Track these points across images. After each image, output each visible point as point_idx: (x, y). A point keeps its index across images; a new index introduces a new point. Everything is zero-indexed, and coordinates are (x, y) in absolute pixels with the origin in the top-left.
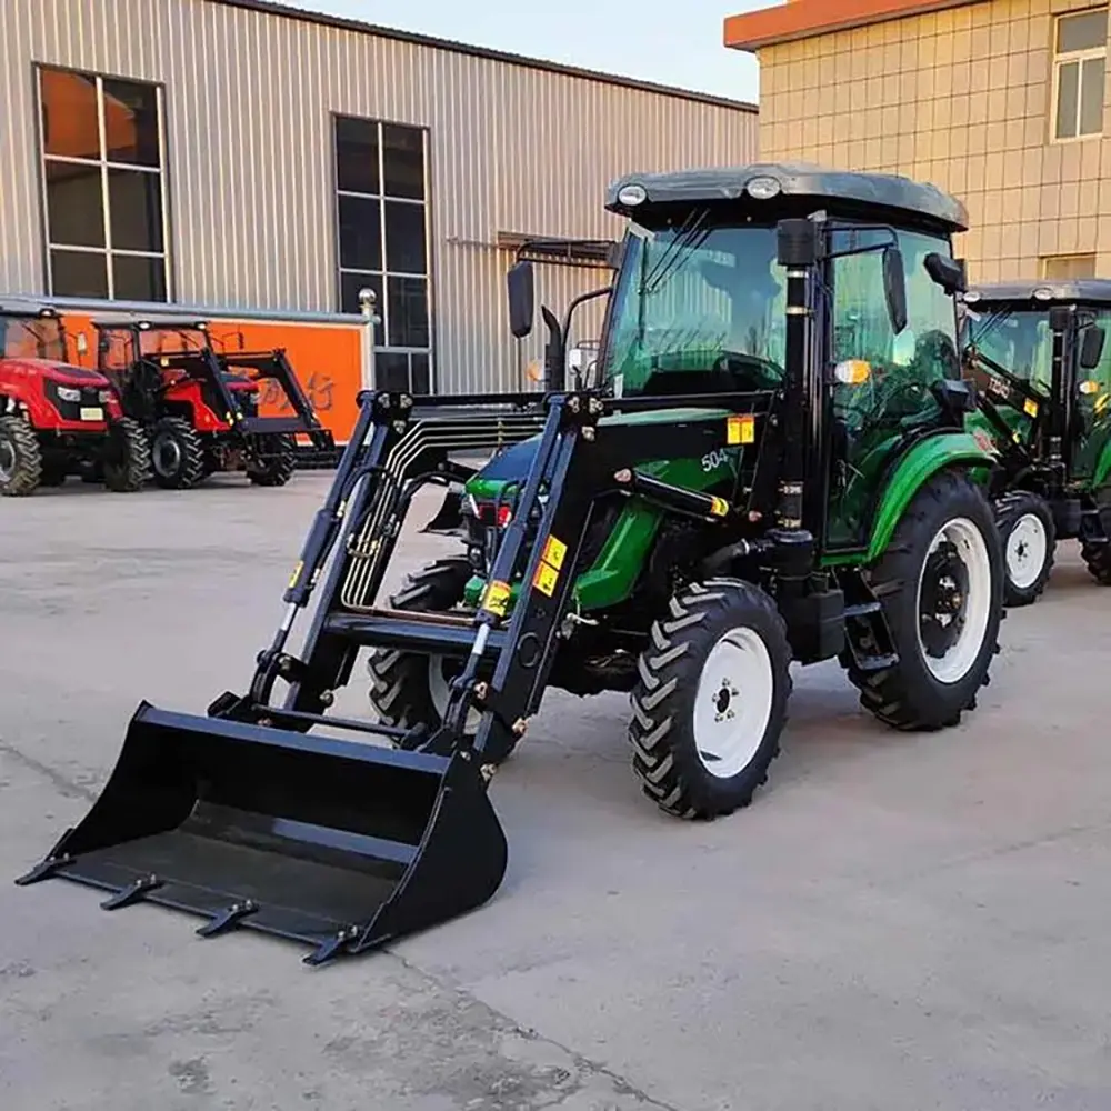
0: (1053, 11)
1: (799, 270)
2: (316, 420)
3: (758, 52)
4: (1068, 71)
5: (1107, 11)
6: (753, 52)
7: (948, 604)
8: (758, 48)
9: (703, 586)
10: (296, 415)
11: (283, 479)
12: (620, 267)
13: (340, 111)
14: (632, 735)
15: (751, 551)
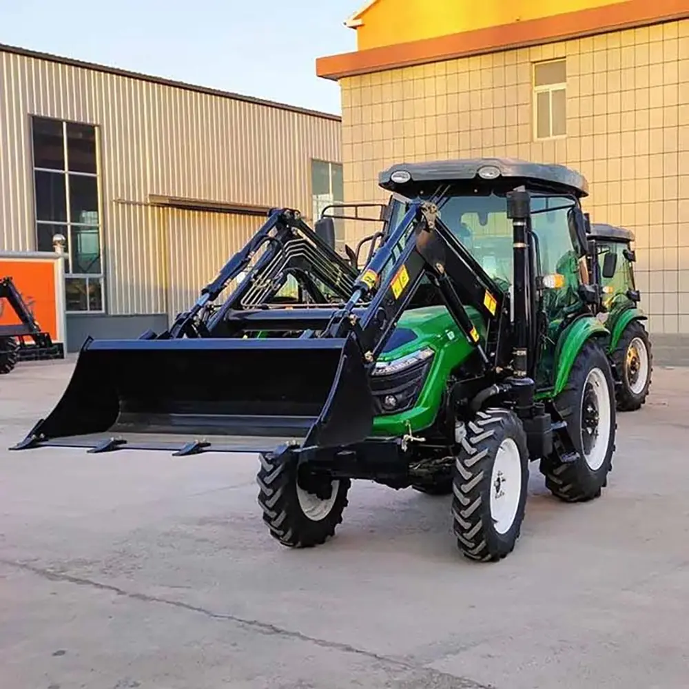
0: (532, 60)
1: (521, 221)
2: (37, 326)
3: (339, 81)
4: (543, 97)
5: (565, 61)
6: (336, 80)
7: (592, 421)
8: (339, 78)
9: (487, 414)
10: (21, 323)
11: (9, 368)
12: (389, 220)
13: (36, 113)
14: (453, 509)
15: (500, 391)
